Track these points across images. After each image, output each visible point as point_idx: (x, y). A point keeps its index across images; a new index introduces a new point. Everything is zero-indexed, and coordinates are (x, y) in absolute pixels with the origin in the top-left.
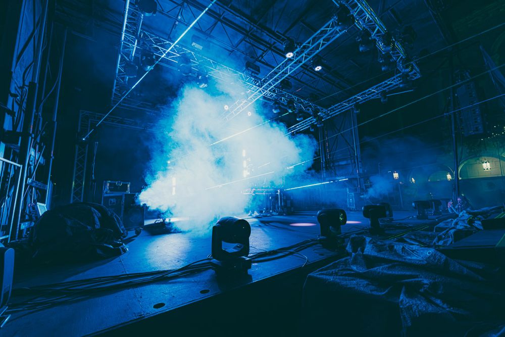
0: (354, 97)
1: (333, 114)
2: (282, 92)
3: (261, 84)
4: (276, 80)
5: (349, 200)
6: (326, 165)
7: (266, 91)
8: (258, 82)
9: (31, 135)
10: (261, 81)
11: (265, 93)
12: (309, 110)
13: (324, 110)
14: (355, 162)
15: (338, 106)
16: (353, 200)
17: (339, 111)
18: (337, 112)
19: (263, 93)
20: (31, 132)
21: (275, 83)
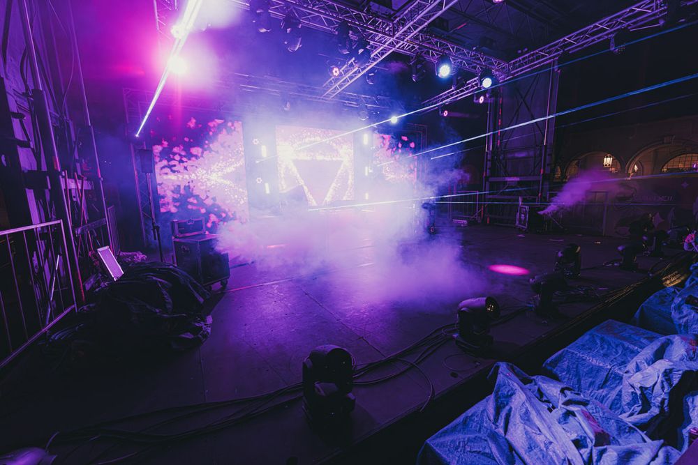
0: (562, 40)
1: (517, 72)
2: (429, 39)
3: (394, 27)
4: (420, 22)
5: (520, 216)
6: (492, 157)
7: (402, 42)
8: (388, 25)
9: (60, 173)
10: (393, 24)
11: (399, 45)
12: (475, 67)
13: (504, 65)
14: (540, 155)
15: (529, 56)
16: (525, 216)
17: (529, 67)
18: (525, 69)
19: (397, 46)
20: (59, 170)
21: (417, 27)
